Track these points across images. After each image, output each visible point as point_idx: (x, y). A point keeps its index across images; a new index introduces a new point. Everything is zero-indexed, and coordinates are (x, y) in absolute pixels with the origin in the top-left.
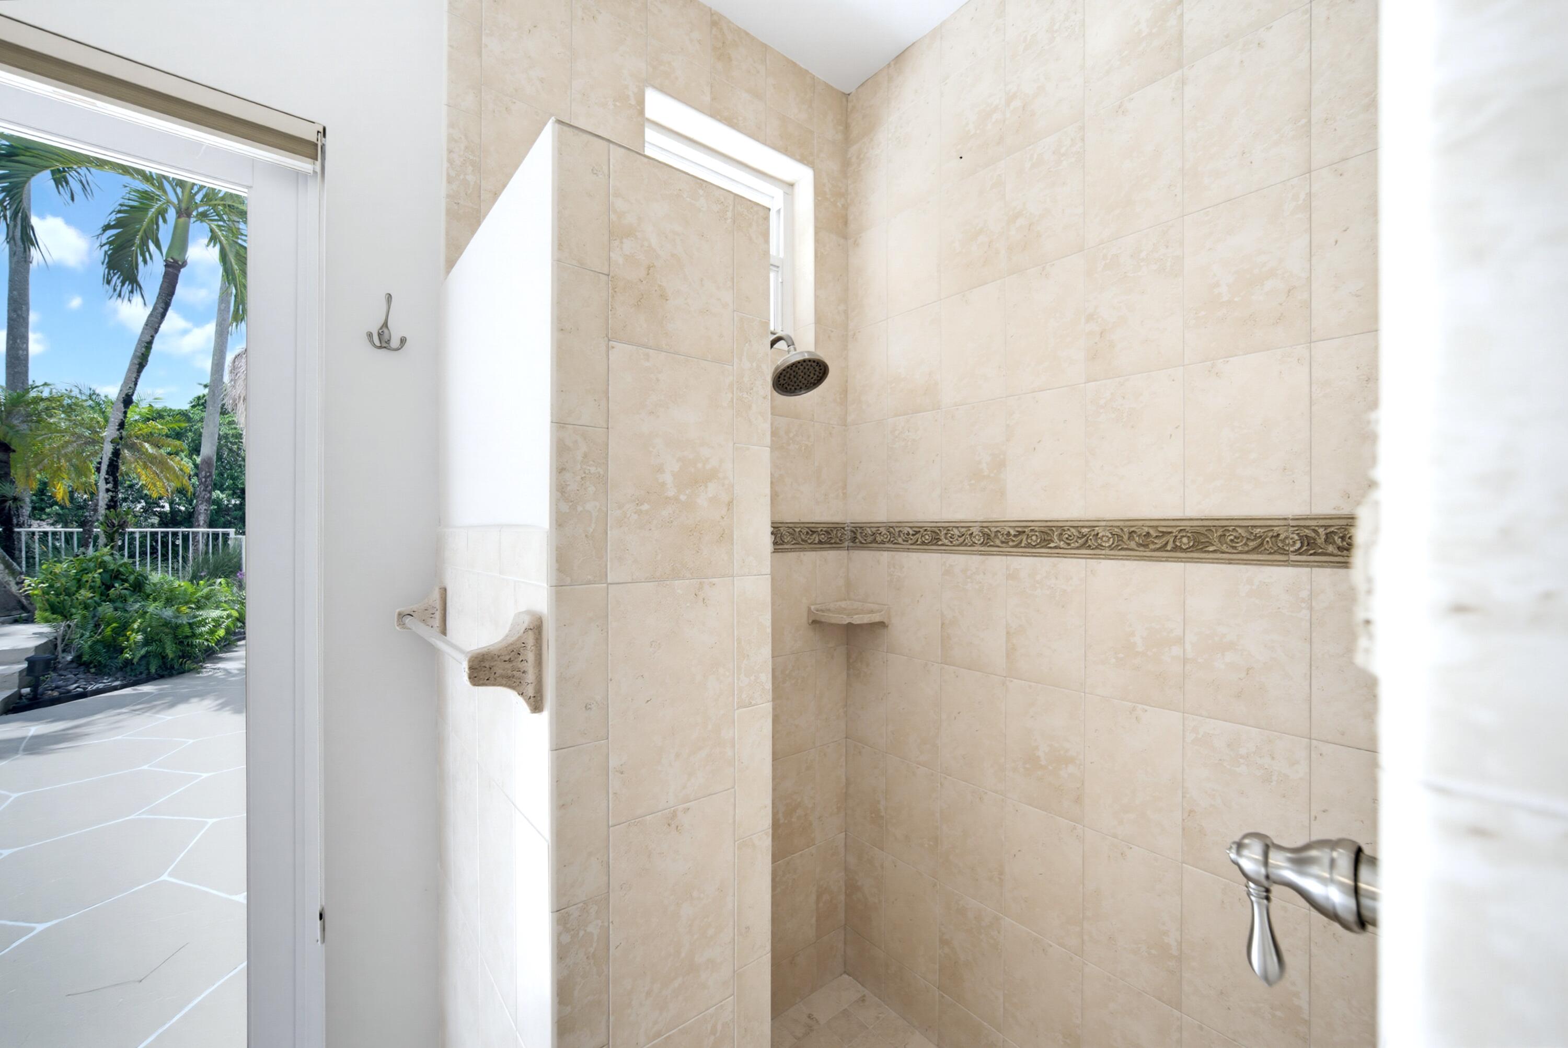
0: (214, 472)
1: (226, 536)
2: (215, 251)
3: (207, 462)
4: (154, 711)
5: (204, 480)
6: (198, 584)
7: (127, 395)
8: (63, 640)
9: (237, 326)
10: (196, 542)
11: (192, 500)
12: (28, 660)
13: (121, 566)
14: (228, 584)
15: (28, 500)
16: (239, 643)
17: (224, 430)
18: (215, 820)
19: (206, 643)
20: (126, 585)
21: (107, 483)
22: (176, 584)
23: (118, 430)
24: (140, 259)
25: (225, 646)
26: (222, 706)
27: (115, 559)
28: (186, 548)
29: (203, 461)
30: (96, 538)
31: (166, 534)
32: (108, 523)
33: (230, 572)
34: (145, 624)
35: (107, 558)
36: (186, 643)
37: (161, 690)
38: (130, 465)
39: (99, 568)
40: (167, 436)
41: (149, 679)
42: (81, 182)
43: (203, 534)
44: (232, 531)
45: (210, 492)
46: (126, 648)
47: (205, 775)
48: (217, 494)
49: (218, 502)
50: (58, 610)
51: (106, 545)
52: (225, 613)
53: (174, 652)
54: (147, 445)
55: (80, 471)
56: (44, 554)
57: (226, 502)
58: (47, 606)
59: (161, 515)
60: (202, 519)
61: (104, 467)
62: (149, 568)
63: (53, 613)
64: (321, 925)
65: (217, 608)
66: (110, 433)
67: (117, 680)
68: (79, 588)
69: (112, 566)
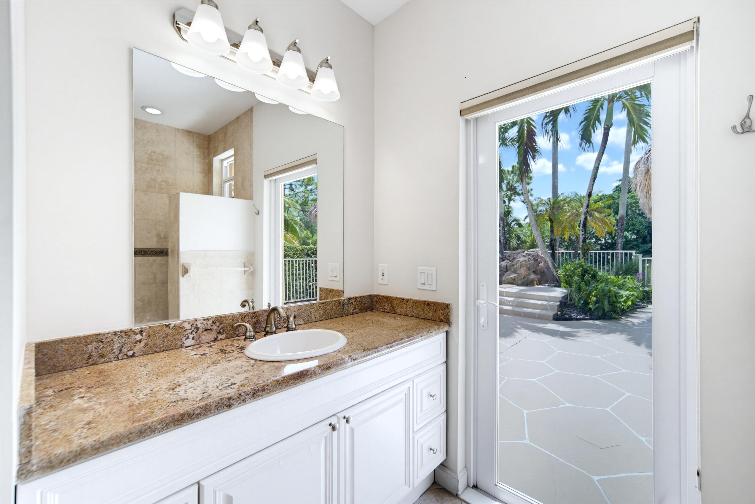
0: (625, 223)
1: (631, 254)
2: (625, 113)
3: (621, 218)
4: (602, 333)
5: (620, 227)
6: (618, 278)
7: (590, 193)
8: (570, 295)
9: (634, 147)
10: (617, 258)
11: (614, 237)
12: (560, 301)
13: (588, 267)
14: (632, 278)
15: (558, 240)
16: (638, 310)
17: (630, 201)
18: (629, 394)
19: (623, 307)
20: (590, 275)
21: (583, 231)
22: (609, 277)
23: (586, 208)
24: (592, 131)
25: (631, 310)
26: (630, 340)
27: (586, 264)
28: (613, 260)
29: (620, 218)
30: (579, 254)
31: (604, 253)
32: (583, 249)
33: (633, 273)
34: (597, 293)
35: (583, 263)
36: (614, 305)
37: (604, 325)
38: (591, 223)
39: (581, 267)
40: (604, 208)
41: (599, 318)
42: (573, 108)
43: (620, 253)
44: (634, 252)
45: (623, 233)
46: (590, 303)
47: (624, 371)
48: (626, 233)
49: (626, 237)
50: (569, 284)
51: (583, 258)
52: (632, 293)
53: (608, 309)
54: (596, 213)
55: (573, 228)
56: (563, 261)
57: (629, 237)
58: (565, 282)
59: (601, 245)
60: (619, 246)
61: (581, 225)
62: (597, 268)
63: (567, 284)
64: (698, 480)
65: (627, 290)
66: (583, 210)
67: (587, 316)
68: (574, 275)
69: (585, 267)
